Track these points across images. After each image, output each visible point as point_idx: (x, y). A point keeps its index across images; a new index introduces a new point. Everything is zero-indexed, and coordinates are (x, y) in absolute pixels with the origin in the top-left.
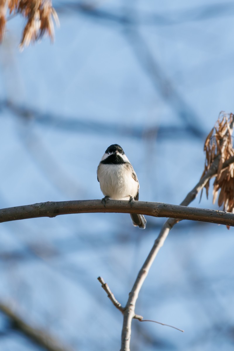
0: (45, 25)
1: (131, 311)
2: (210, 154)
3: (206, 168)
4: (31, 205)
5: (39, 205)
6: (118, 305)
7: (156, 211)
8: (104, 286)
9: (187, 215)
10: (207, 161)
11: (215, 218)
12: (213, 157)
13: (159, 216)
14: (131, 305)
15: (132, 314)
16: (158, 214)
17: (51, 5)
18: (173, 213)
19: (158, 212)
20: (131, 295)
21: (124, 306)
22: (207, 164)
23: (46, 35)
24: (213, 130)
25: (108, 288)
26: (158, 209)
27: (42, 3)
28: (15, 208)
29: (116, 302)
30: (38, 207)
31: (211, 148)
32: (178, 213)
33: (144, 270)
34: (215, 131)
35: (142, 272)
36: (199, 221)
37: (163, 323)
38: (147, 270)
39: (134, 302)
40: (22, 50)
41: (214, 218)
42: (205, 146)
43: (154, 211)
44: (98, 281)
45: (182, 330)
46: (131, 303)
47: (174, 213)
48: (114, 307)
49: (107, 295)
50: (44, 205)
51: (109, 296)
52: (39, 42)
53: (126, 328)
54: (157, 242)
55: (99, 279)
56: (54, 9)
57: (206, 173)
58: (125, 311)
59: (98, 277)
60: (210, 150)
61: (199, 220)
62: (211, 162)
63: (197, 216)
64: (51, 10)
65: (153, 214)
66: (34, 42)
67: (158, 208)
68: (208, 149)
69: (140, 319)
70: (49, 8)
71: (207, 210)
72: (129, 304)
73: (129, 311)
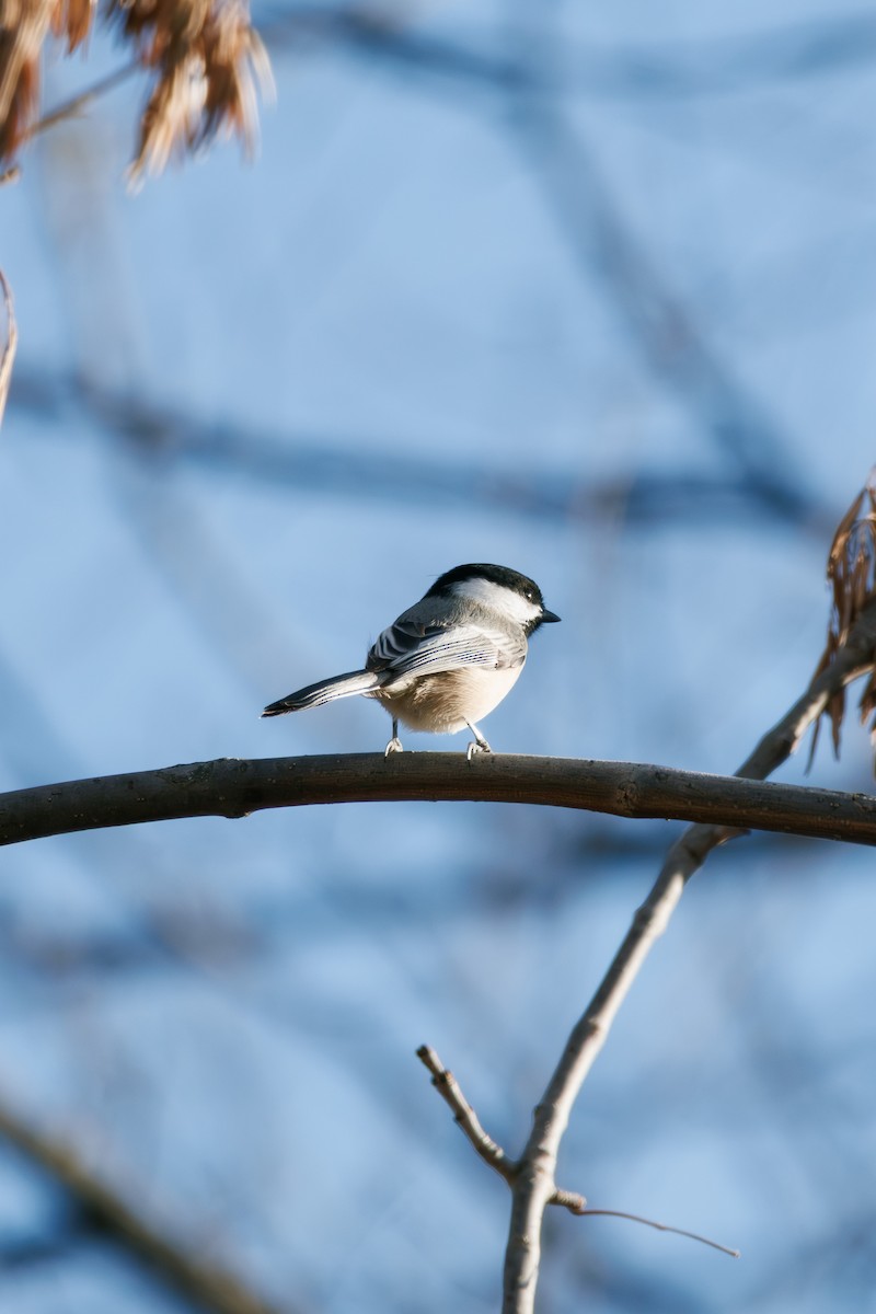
0: (222, 96)
1: (539, 1175)
2: (848, 589)
3: (833, 641)
4: (159, 772)
5: (186, 772)
6: (494, 1152)
7: (626, 797)
8: (440, 1081)
9: (744, 812)
10: (837, 615)
11: (848, 823)
12: (860, 598)
13: (639, 813)
14: (542, 1153)
15: (544, 1188)
16: (633, 807)
17: (248, 19)
18: (690, 803)
19: (635, 800)
20: (544, 1115)
21: (515, 1157)
22: (836, 628)
23: (226, 132)
24: (860, 498)
25: (456, 1089)
26: (632, 789)
27: (213, 10)
28: (96, 780)
29: (487, 1140)
30: (183, 779)
31: (852, 568)
32: (710, 804)
33: (591, 1021)
34: (867, 504)
35: (583, 1031)
36: (787, 831)
37: (661, 1223)
38: (605, 1021)
39: (552, 1143)
40: (136, 187)
41: (842, 822)
42: (832, 561)
43: (620, 795)
44: (418, 1061)
45: (731, 1250)
46: (543, 1146)
47: (693, 803)
48: (480, 1160)
49: (451, 1114)
50: (207, 771)
51: (461, 1117)
52: (203, 158)
53: (522, 1241)
54: (643, 919)
55: (423, 1053)
56: (256, 34)
57: (834, 658)
58: (518, 1175)
59: (417, 1046)
60: (847, 575)
61: (788, 828)
62: (853, 619)
63: (782, 815)
64: (247, 39)
65: (616, 805)
66: (181, 158)
67: (634, 786)
68: (841, 571)
69: (573, 1208)
70: (240, 31)
71: (819, 792)
72: (534, 1150)
73: (532, 1175)
